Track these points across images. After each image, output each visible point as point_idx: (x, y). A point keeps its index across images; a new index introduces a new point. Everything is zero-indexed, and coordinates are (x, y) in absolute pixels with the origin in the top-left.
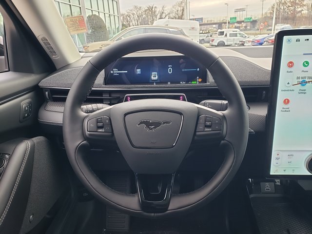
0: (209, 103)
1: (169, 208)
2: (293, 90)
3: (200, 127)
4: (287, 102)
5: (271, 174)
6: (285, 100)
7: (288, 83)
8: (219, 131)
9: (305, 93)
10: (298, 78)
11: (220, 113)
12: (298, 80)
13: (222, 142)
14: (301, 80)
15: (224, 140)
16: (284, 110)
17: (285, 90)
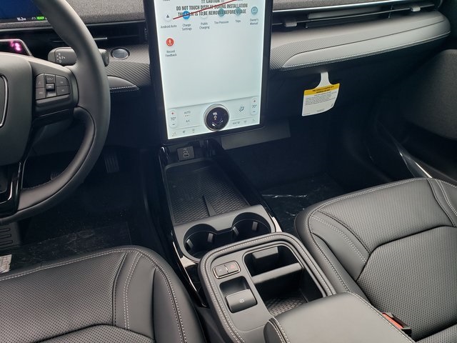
0: (61, 53)
1: (20, 207)
2: (175, 26)
3: (41, 93)
4: (170, 42)
5: (169, 138)
6: (169, 39)
7: (168, 17)
8: (67, 96)
9: (190, 29)
10: (178, 8)
11: (66, 69)
12: (179, 11)
13: (76, 109)
14: (182, 11)
15: (77, 106)
16: (169, 54)
17: (165, 27)
